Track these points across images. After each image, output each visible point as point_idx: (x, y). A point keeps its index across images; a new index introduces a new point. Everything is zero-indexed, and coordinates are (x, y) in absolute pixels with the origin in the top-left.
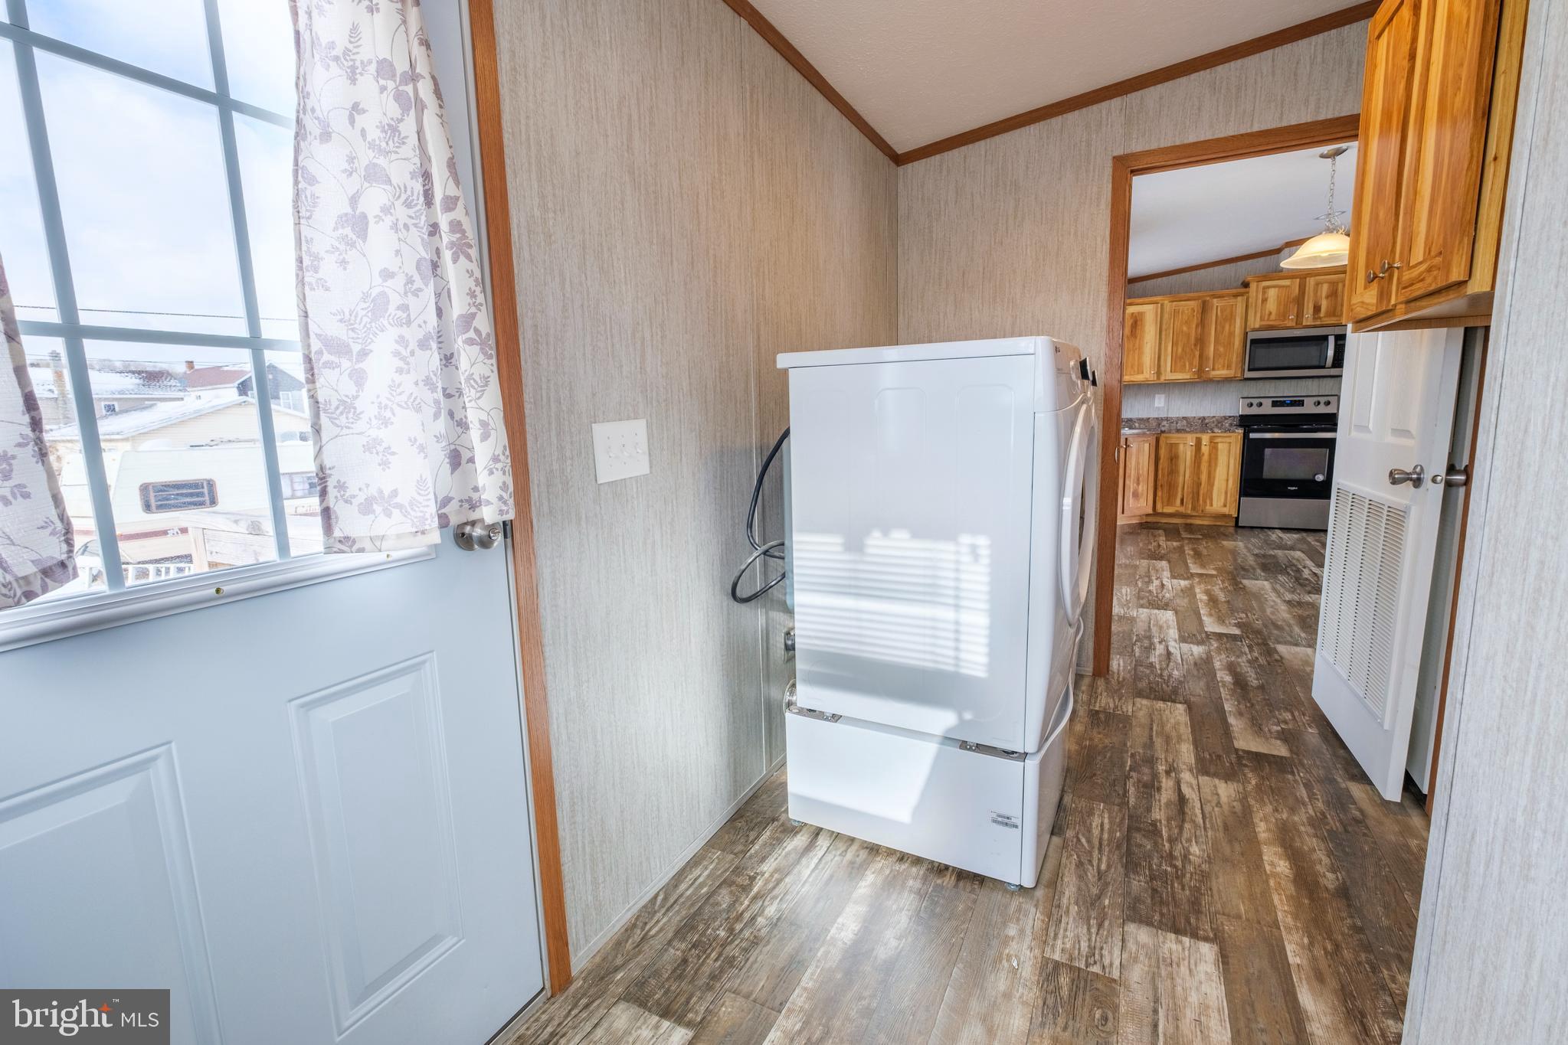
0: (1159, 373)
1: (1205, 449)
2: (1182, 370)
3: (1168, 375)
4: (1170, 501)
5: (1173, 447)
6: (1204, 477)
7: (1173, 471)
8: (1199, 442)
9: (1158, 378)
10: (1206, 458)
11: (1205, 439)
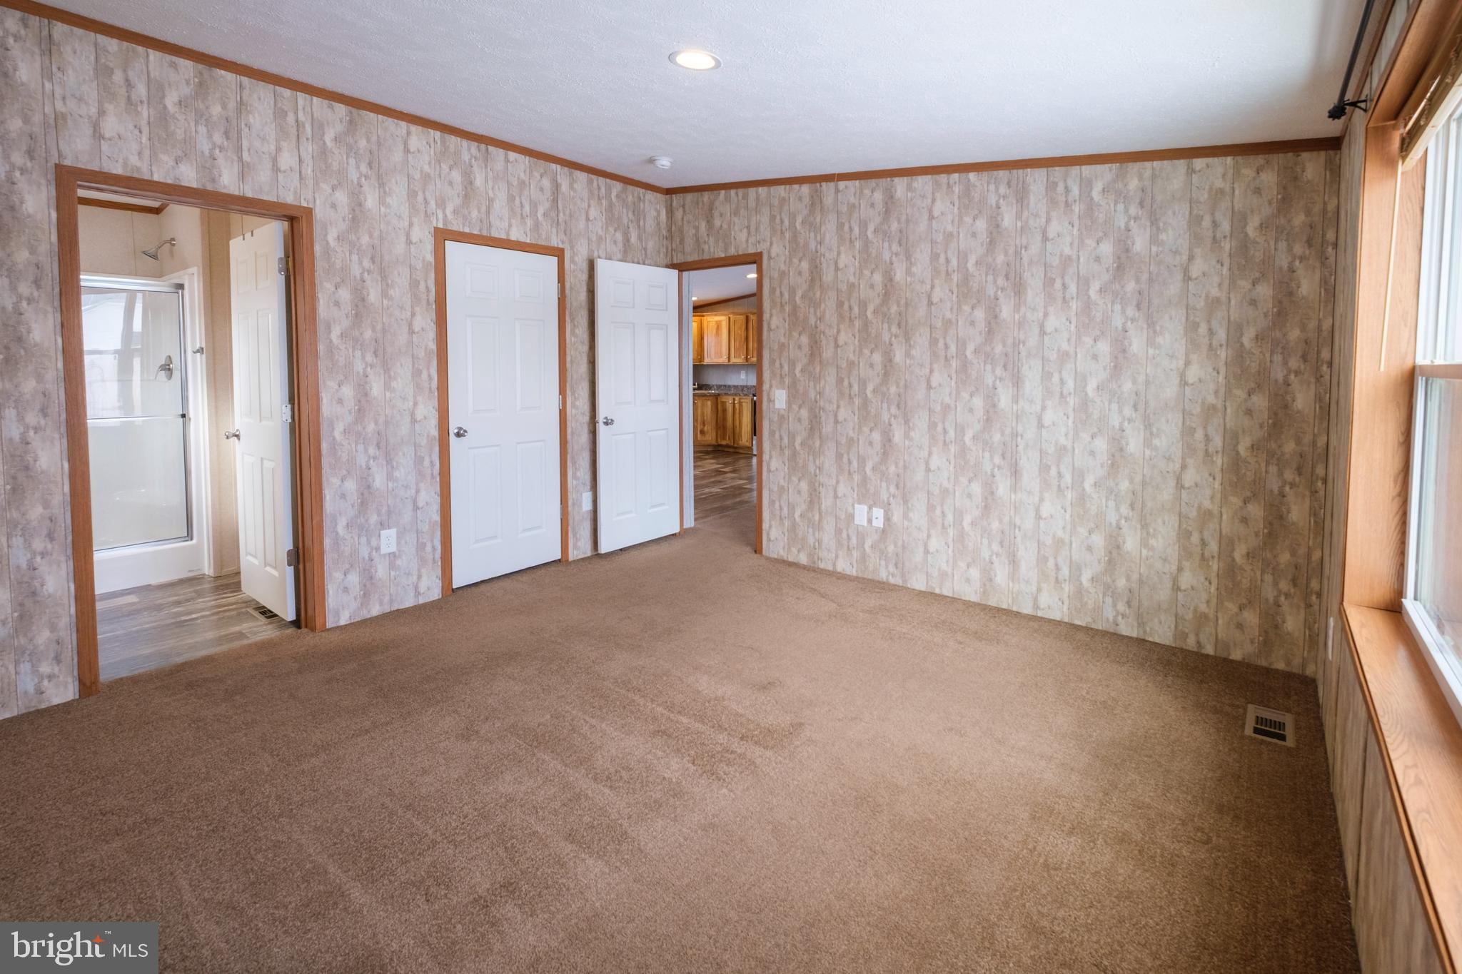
0: (729, 358)
1: (737, 406)
2: (740, 357)
3: (734, 360)
4: (724, 438)
5: (724, 403)
6: (737, 423)
7: (725, 419)
8: (734, 399)
9: (729, 361)
10: (738, 411)
11: (737, 399)
